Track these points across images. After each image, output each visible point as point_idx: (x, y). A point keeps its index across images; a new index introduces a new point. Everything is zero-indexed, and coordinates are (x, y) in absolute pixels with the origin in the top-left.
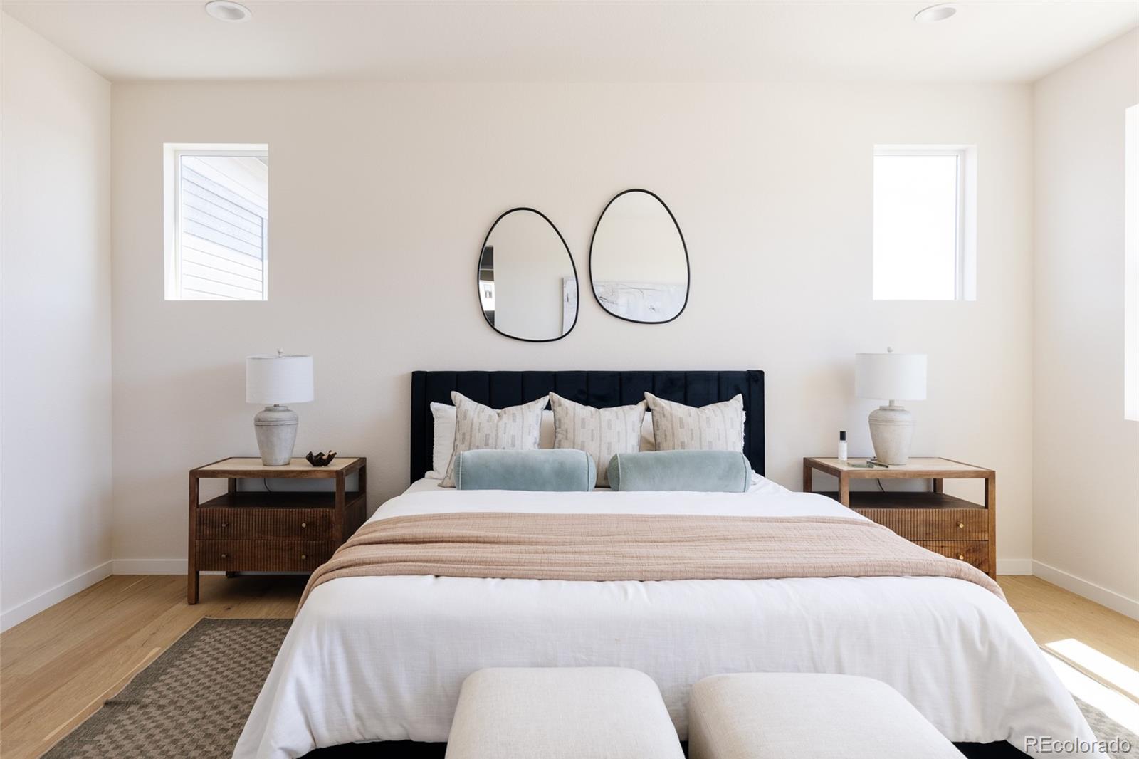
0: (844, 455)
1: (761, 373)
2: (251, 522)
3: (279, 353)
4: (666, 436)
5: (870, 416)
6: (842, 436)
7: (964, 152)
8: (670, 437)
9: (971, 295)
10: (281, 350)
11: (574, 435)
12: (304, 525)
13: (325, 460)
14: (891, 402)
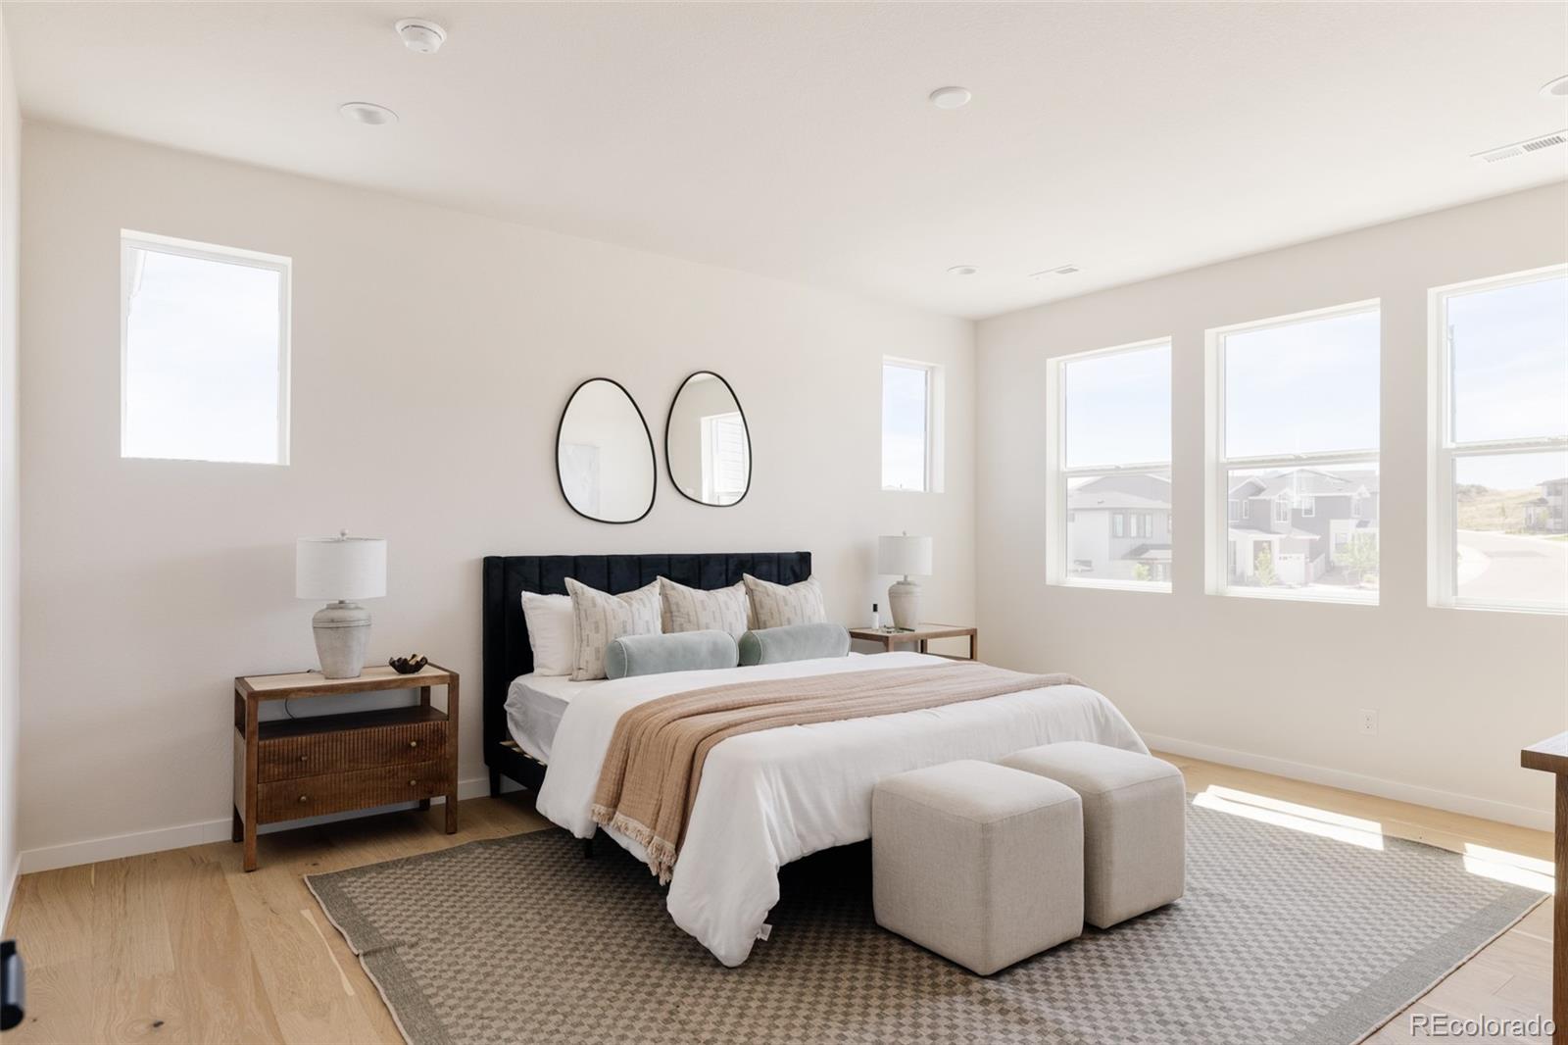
0: (877, 625)
1: (809, 554)
2: (339, 750)
3: (343, 534)
4: (772, 614)
5: (890, 590)
6: (875, 608)
7: (932, 368)
8: (776, 615)
9: (939, 487)
10: (347, 532)
11: (697, 618)
12: (414, 744)
13: (411, 666)
14: (906, 577)
